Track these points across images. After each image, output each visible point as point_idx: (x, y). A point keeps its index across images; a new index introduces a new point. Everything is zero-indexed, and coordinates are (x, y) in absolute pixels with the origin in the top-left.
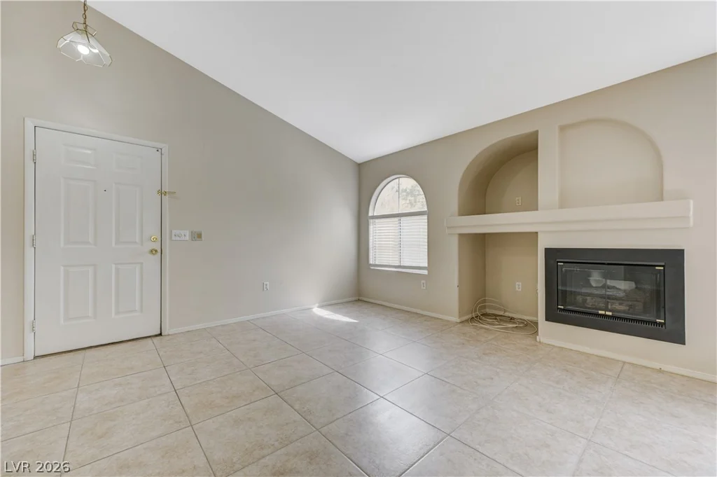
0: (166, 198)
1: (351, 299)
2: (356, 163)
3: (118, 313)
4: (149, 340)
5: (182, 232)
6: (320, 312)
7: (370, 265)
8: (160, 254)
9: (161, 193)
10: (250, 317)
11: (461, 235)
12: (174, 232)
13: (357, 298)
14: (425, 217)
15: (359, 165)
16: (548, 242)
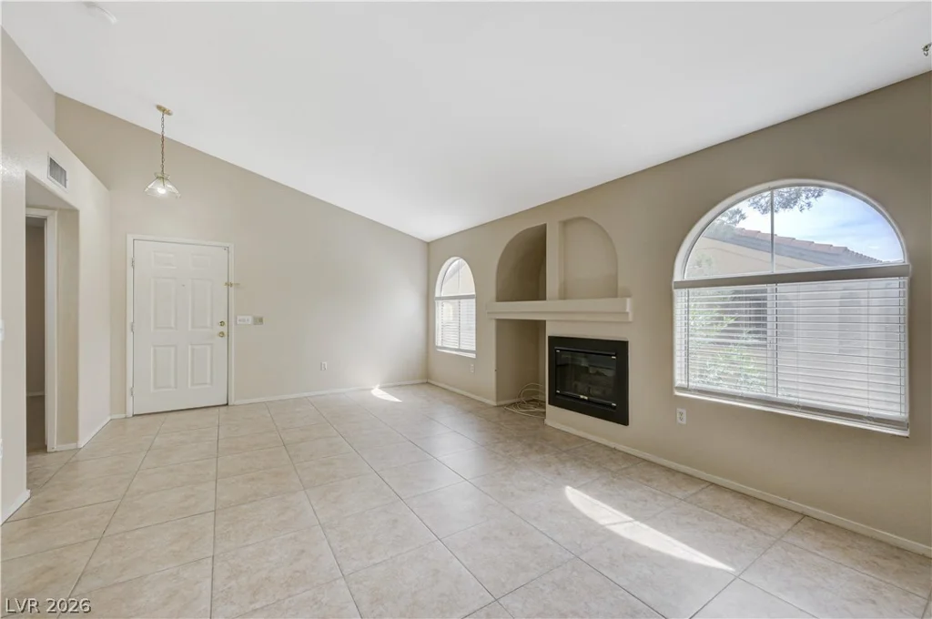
0: (232, 289)
1: (419, 381)
2: (425, 242)
3: (193, 384)
4: (217, 410)
5: (246, 318)
6: (378, 393)
7: (437, 347)
8: (226, 337)
9: (229, 285)
10: (306, 394)
11: (499, 321)
12: (239, 317)
13: (425, 381)
14: (474, 300)
15: (428, 244)
16: (552, 330)
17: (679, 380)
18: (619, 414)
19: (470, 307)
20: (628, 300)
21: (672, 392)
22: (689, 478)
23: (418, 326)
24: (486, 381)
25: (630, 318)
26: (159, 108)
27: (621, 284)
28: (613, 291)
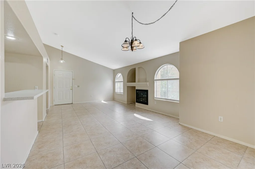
0: (73, 80)
1: (112, 100)
3: (66, 99)
4: (70, 104)
5: (76, 86)
6: (103, 102)
7: (116, 92)
8: (72, 90)
10: (89, 102)
11: (128, 87)
15: (114, 70)
16: (136, 88)
17: (155, 97)
18: (147, 103)
19: (122, 83)
20: (148, 83)
21: (154, 99)
22: (156, 113)
23: (112, 88)
24: (125, 99)
25: (148, 86)
26: (61, 46)
27: (147, 80)
28: (146, 81)
